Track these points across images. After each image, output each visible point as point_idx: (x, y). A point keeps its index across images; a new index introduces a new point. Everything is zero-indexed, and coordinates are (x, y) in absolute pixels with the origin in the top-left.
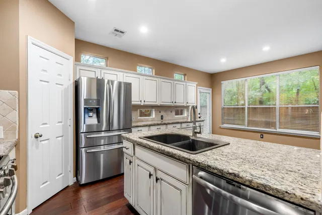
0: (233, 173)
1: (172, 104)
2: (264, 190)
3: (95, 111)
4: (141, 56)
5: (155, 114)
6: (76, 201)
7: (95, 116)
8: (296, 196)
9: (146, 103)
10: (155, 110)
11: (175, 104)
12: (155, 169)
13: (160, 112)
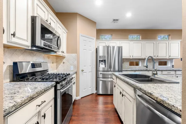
0: (150, 93)
2: (163, 103)
3: (104, 61)
5: (141, 64)
6: (96, 101)
7: (104, 63)
8: (178, 109)
10: (141, 62)
12: (123, 90)
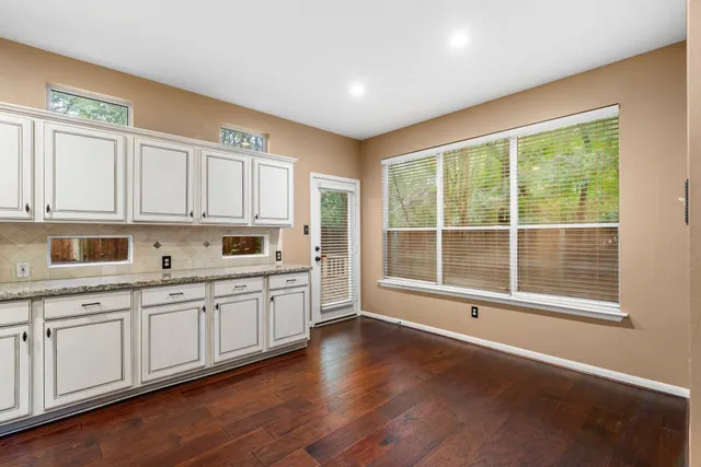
1: (190, 219)
4: (53, 54)
5: (135, 252)
9: (56, 215)
10: (134, 241)
11: (205, 220)
13: (157, 245)
